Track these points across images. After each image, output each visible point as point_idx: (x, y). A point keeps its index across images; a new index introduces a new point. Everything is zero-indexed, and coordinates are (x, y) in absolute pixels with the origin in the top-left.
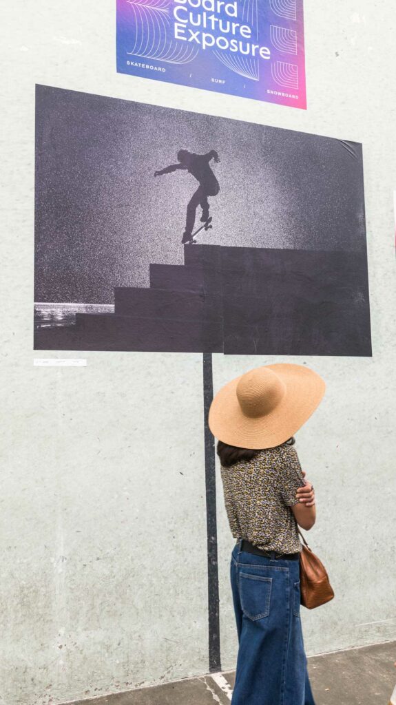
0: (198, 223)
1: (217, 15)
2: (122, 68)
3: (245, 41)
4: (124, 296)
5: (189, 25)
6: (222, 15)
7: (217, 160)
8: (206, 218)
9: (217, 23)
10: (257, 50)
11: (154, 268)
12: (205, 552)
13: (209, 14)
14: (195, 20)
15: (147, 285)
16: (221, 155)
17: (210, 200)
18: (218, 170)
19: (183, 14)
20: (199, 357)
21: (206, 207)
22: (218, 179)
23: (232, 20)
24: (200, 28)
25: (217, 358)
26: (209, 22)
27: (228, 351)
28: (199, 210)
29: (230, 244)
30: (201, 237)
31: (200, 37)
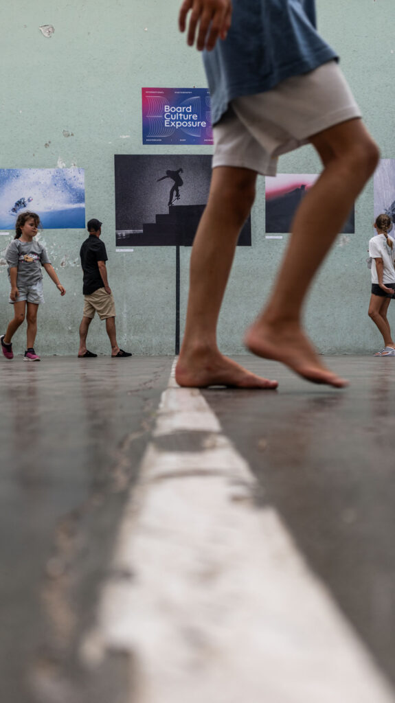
0: (174, 198)
1: (182, 113)
2: (145, 142)
3: (194, 121)
4: (147, 227)
5: (171, 120)
6: (185, 113)
7: (182, 172)
8: (178, 195)
9: (182, 116)
10: (200, 124)
11: (157, 216)
12: (175, 316)
13: (179, 113)
14: (173, 117)
15: (155, 222)
16: (184, 170)
17: (179, 188)
18: (182, 176)
19: (168, 116)
20: (175, 247)
21: (178, 191)
22: (183, 179)
23: (189, 113)
24: (176, 120)
25: (181, 247)
26: (179, 117)
27: (186, 245)
28: (175, 193)
29: (188, 204)
30: (175, 203)
31: (175, 124)
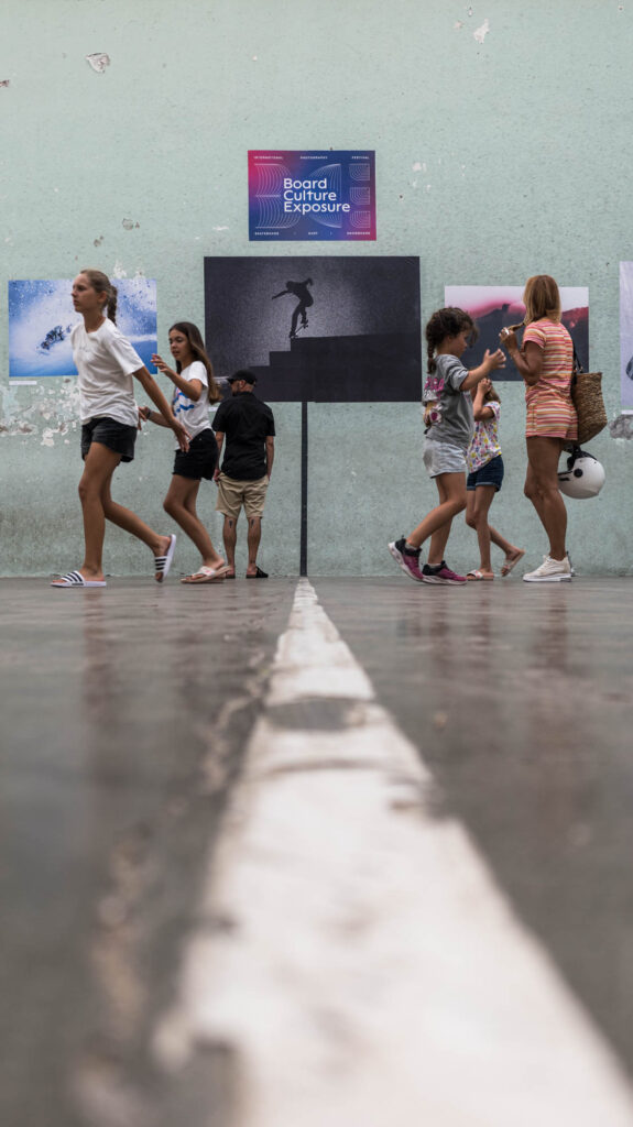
0: (299, 325)
1: (312, 190)
2: (252, 237)
3: (331, 203)
5: (294, 202)
6: (317, 190)
7: (312, 284)
8: (304, 321)
9: (312, 196)
10: (340, 207)
11: (272, 354)
12: (300, 513)
13: (307, 191)
14: (298, 197)
15: (268, 364)
16: (315, 281)
17: (307, 309)
19: (290, 196)
20: (300, 404)
21: (304, 314)
22: (313, 295)
23: (324, 191)
24: (302, 202)
25: (310, 405)
26: (307, 196)
27: (317, 401)
28: (300, 317)
29: (321, 336)
31: (301, 208)
